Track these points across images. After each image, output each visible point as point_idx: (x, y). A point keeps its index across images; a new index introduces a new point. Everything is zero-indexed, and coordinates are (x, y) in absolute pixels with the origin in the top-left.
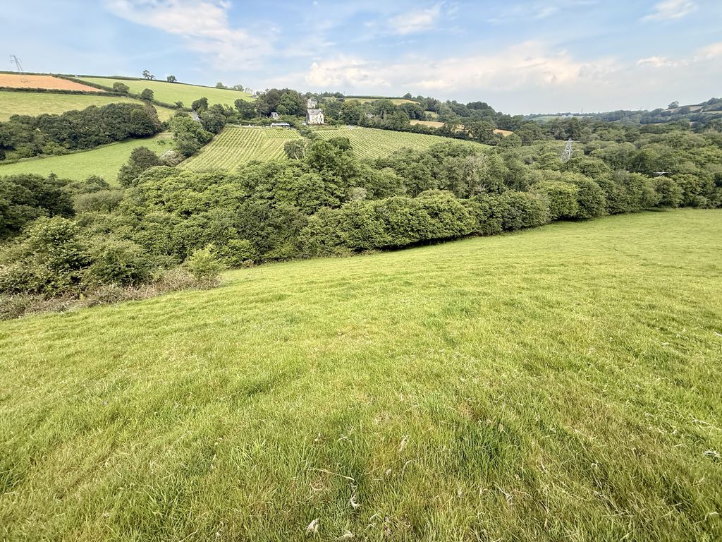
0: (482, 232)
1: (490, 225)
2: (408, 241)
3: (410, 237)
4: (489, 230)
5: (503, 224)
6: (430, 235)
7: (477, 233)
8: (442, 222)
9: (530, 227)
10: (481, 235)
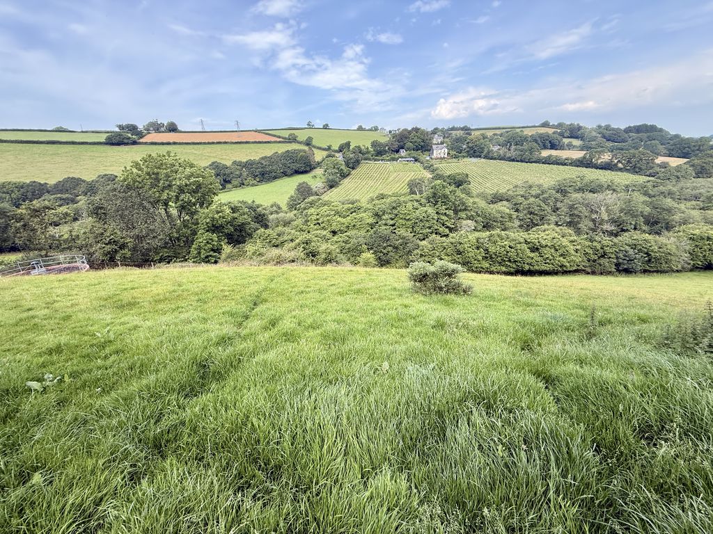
0: (589, 271)
1: (601, 265)
2: (504, 269)
3: (507, 266)
4: (598, 268)
5: (617, 265)
6: (527, 267)
7: (583, 270)
8: (542, 256)
9: (655, 271)
10: (588, 273)
